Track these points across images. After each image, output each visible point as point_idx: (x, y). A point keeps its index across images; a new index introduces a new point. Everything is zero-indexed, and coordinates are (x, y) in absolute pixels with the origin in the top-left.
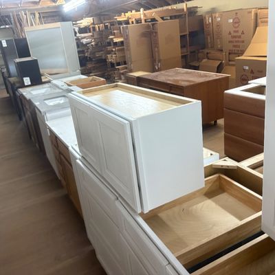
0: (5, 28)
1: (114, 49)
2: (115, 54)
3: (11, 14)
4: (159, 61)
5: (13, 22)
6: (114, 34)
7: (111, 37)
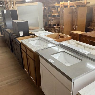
0: (1, 6)
1: (52, 19)
2: (53, 20)
3: (4, 1)
4: (76, 25)
5: (4, 4)
6: (53, 12)
7: (51, 13)
